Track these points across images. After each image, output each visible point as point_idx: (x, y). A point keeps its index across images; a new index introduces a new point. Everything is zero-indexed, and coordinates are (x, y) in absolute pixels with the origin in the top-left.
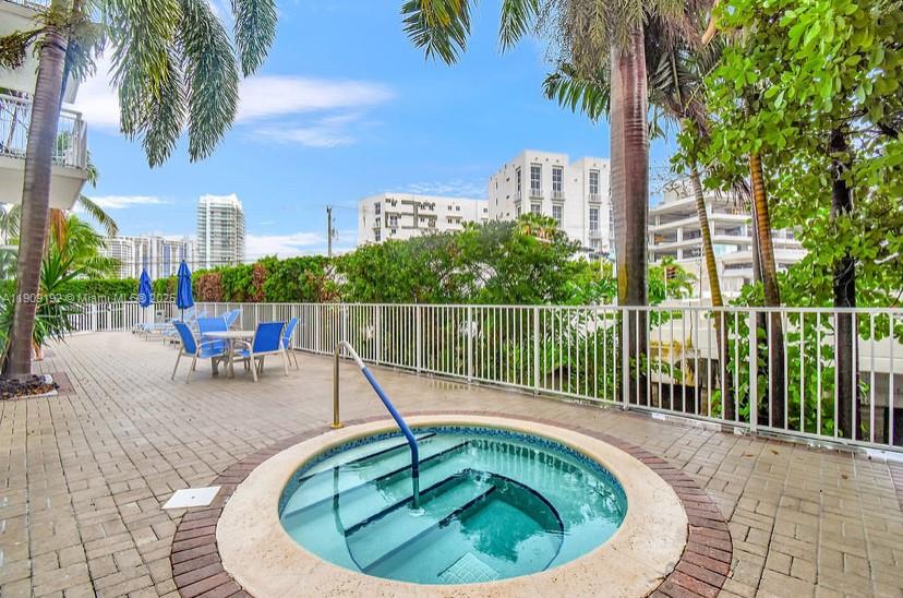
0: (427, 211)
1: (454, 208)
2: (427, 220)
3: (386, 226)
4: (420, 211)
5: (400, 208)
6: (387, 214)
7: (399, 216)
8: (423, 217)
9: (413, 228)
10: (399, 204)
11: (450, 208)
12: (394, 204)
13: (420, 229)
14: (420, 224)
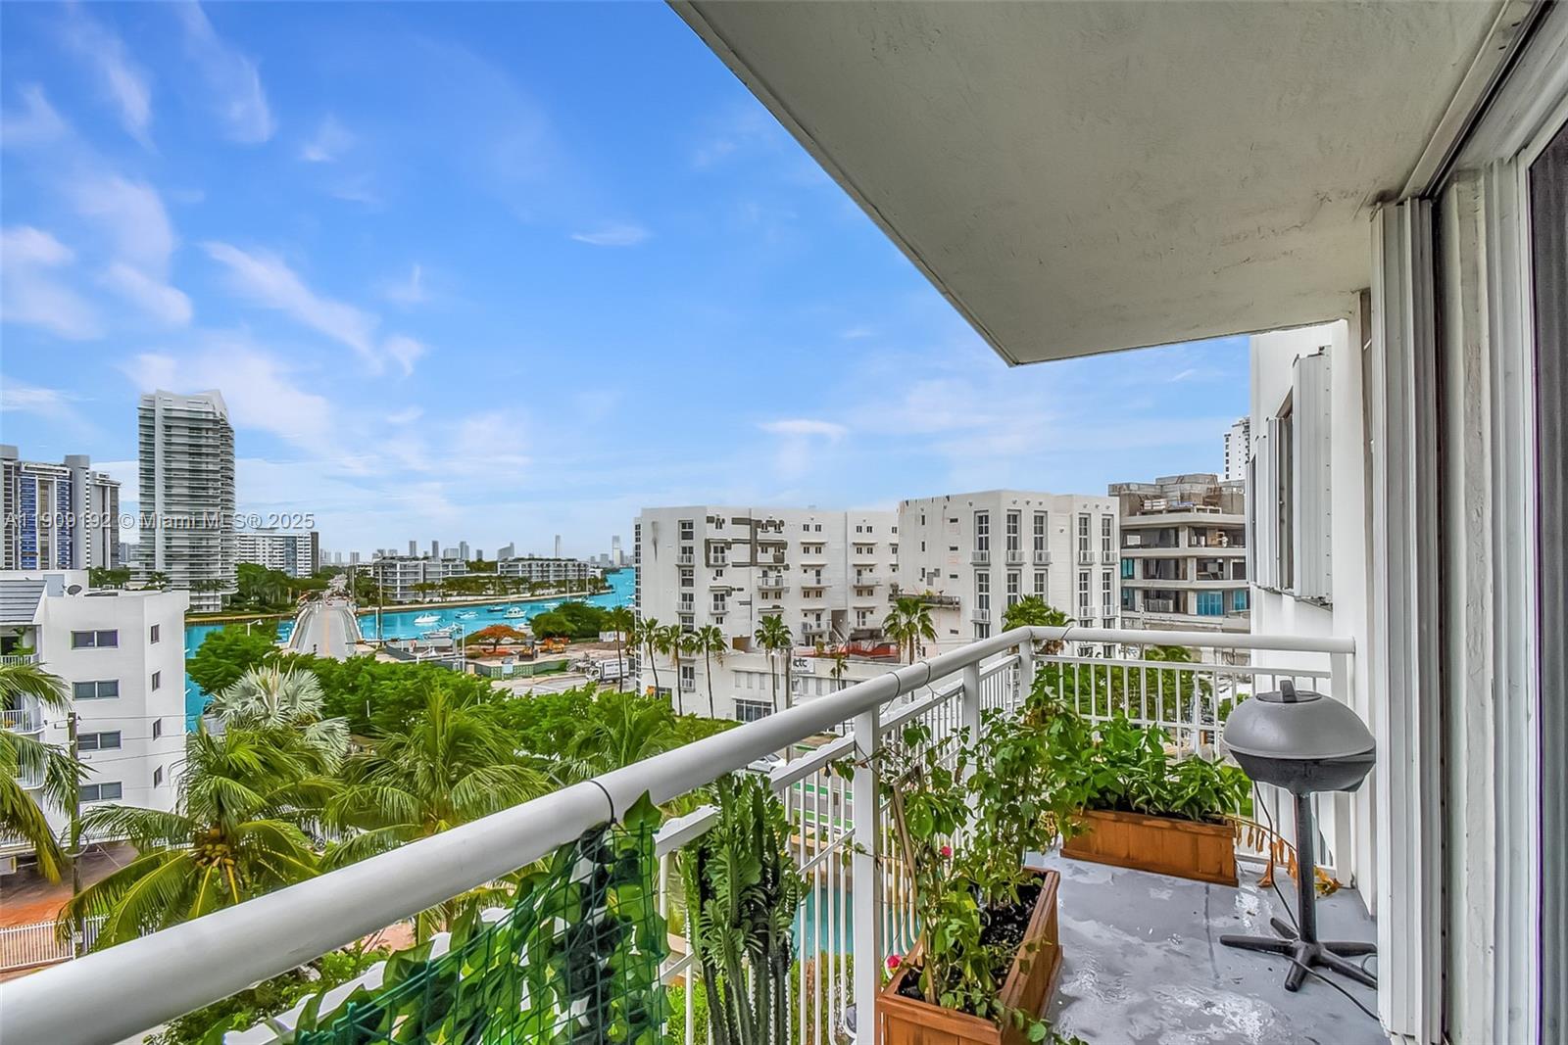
0: (771, 535)
1: (812, 528)
2: (771, 550)
3: (708, 565)
4: (761, 536)
5: (730, 532)
6: (708, 542)
7: (728, 545)
8: (765, 546)
9: (751, 564)
10: (728, 524)
11: (806, 528)
12: (720, 524)
13: (761, 565)
14: (761, 558)
